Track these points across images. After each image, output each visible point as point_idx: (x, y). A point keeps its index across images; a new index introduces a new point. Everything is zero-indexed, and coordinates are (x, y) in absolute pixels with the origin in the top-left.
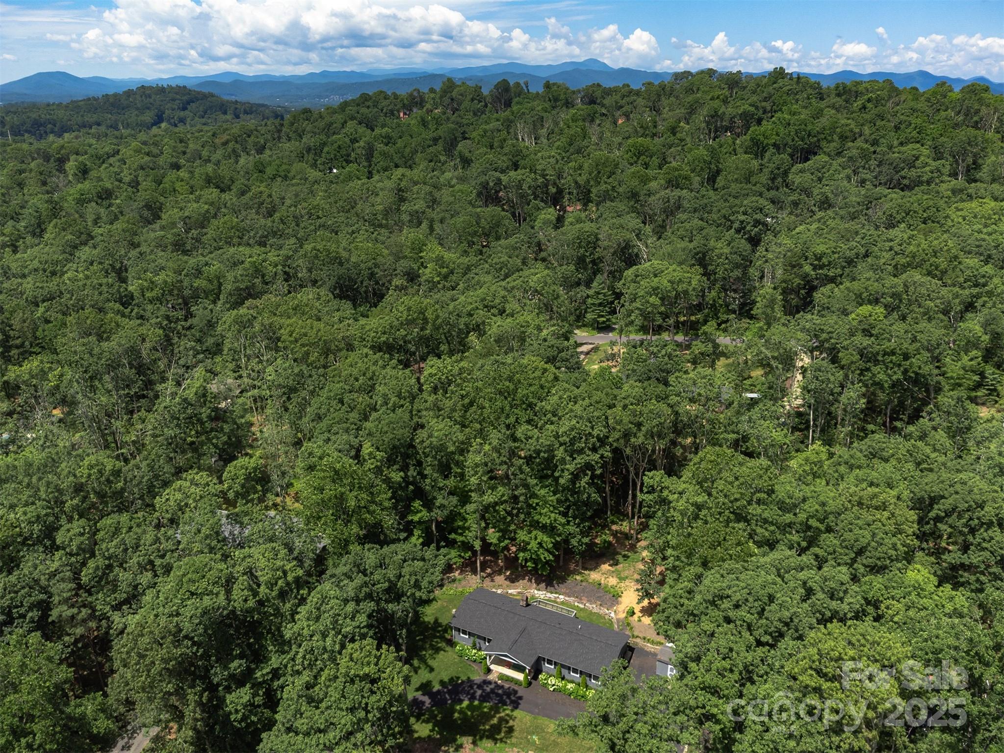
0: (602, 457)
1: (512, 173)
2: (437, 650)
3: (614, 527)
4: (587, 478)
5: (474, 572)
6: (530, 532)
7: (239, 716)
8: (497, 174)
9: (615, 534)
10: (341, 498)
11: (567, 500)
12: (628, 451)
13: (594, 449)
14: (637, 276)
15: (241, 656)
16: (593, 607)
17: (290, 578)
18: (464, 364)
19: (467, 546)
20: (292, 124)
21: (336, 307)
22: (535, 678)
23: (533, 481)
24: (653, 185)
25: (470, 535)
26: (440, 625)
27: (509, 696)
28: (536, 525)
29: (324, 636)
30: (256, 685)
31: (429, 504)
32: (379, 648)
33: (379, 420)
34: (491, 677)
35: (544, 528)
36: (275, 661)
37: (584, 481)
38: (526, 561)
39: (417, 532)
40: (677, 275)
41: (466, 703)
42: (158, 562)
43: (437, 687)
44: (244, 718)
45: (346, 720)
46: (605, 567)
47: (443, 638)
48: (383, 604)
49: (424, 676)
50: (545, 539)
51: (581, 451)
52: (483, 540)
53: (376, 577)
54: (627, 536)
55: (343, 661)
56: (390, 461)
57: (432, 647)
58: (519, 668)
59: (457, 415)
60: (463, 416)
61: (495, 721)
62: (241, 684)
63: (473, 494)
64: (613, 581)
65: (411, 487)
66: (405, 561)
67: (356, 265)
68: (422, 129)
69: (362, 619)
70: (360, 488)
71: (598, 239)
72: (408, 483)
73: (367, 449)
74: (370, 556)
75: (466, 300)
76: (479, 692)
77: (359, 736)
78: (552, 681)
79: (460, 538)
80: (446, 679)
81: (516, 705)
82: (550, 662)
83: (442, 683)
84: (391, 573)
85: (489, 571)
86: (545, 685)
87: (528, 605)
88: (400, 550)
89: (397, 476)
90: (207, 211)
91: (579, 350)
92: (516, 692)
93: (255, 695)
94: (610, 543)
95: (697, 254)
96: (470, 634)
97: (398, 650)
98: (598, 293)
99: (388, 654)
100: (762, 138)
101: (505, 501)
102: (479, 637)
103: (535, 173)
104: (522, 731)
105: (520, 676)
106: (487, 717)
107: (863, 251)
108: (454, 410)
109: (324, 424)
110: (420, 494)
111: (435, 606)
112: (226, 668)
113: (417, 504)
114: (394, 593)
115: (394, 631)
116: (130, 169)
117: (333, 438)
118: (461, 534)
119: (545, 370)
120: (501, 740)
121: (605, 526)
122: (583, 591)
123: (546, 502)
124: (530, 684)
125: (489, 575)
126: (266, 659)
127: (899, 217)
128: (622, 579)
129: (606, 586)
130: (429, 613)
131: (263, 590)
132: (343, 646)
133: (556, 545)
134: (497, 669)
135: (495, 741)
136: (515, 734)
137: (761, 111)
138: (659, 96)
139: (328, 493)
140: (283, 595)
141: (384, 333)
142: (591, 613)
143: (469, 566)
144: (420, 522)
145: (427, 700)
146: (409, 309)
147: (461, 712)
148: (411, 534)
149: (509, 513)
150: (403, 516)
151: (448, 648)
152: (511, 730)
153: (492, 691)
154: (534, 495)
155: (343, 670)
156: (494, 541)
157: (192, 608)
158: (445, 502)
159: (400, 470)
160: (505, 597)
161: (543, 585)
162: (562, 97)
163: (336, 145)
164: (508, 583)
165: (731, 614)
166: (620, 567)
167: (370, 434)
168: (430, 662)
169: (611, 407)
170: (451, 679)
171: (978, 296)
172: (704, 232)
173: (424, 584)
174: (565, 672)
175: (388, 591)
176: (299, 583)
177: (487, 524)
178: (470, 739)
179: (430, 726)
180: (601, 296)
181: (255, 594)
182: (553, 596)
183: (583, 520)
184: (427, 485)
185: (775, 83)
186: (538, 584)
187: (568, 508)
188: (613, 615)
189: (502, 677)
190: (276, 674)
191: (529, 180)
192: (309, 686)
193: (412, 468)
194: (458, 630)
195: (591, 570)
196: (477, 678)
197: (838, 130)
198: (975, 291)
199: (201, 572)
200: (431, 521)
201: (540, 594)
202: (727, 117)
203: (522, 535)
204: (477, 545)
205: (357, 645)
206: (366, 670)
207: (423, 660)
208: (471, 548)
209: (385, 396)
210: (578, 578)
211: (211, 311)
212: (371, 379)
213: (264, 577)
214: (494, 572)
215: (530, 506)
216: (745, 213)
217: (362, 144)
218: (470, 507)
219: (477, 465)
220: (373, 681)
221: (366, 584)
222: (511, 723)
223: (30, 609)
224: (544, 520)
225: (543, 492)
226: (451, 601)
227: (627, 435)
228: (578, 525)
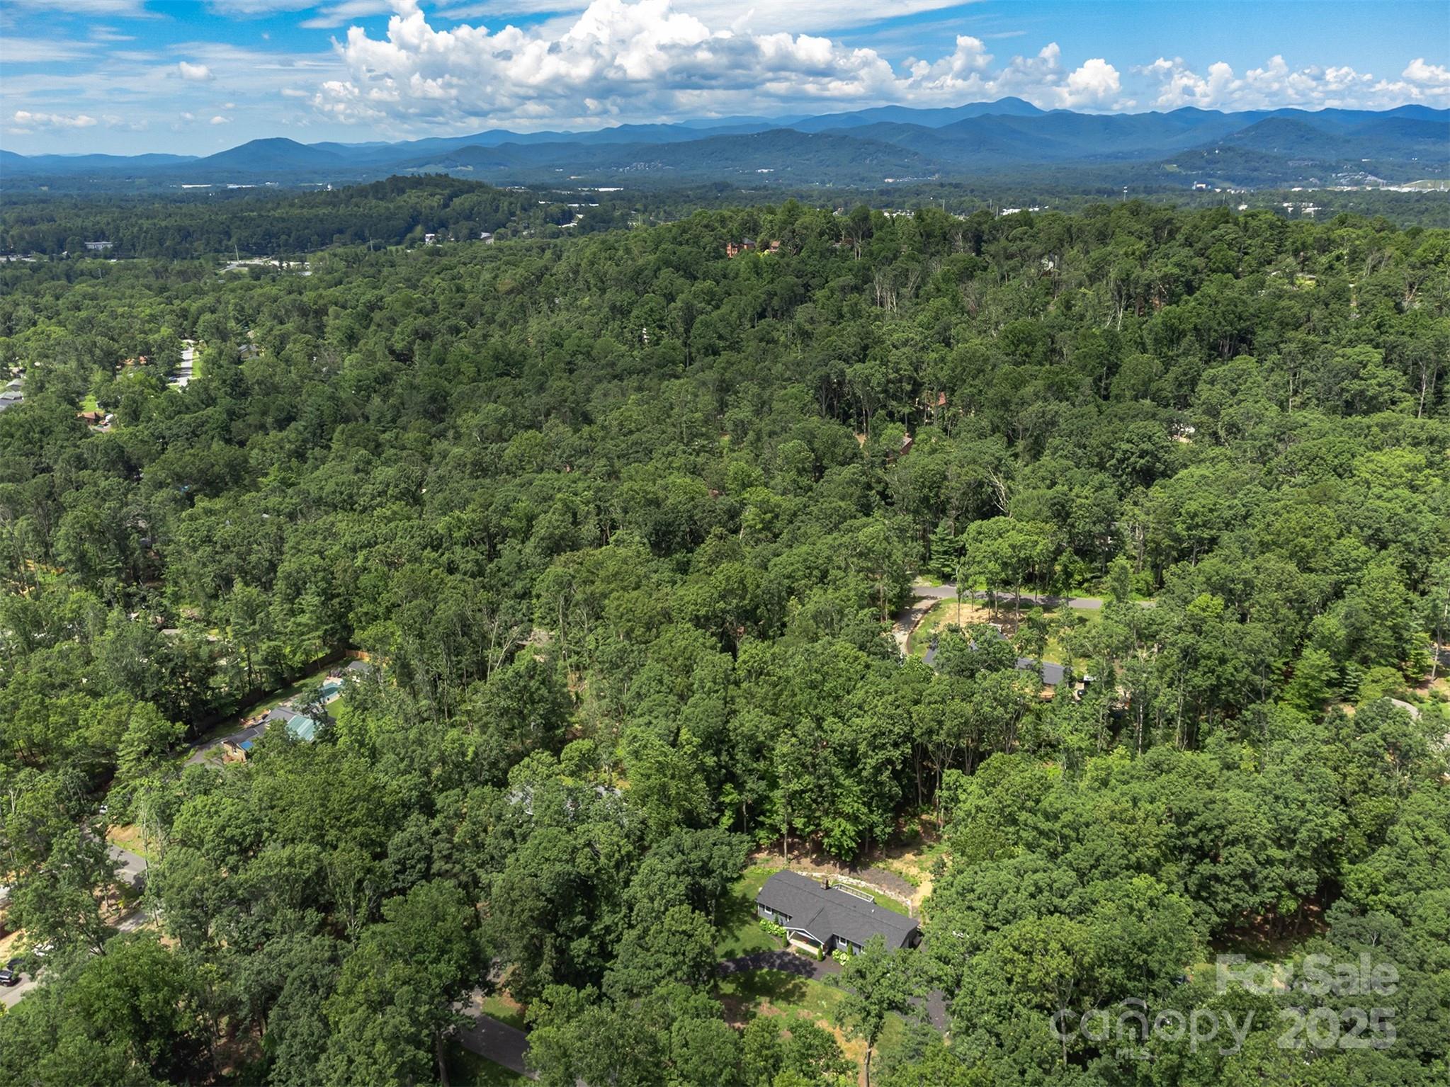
0: (902, 753)
1: (858, 366)
2: (744, 923)
3: (924, 817)
4: (888, 772)
5: (782, 853)
6: (834, 819)
7: (581, 960)
8: (842, 365)
9: (923, 824)
10: (664, 787)
11: (870, 791)
12: (930, 747)
13: (896, 745)
14: (980, 533)
15: (582, 913)
16: (892, 895)
17: (623, 852)
18: (776, 649)
19: (774, 829)
20: (592, 263)
21: (655, 568)
22: (829, 953)
23: (837, 771)
24: (1028, 390)
25: (777, 819)
26: (747, 901)
27: (804, 967)
28: (838, 813)
29: (652, 899)
30: (592, 938)
31: (740, 787)
32: (693, 912)
33: (695, 706)
34: (789, 950)
35: (848, 817)
36: (607, 920)
37: (885, 776)
38: (831, 846)
39: (728, 813)
40: (1020, 539)
41: (765, 970)
42: (517, 831)
43: (740, 955)
44: (584, 962)
45: (669, 962)
46: (909, 856)
47: (749, 912)
48: (697, 878)
49: (729, 944)
50: (849, 827)
51: (883, 746)
52: (790, 824)
53: (693, 857)
54: (934, 826)
55: (667, 920)
56: (704, 747)
57: (739, 920)
58: (815, 944)
59: (768, 704)
60: (775, 705)
61: (790, 986)
62: (581, 935)
63: (781, 782)
64: (914, 871)
65: (724, 771)
66: (715, 844)
67: (674, 508)
68: (753, 278)
69: (682, 888)
70: (680, 778)
71: (945, 478)
72: (721, 767)
73: (684, 735)
74: (687, 837)
75: (789, 559)
76: (778, 962)
77: (679, 974)
78: (844, 957)
79: (768, 821)
80: (749, 949)
81: (810, 974)
82: (843, 940)
83: (745, 951)
84: (704, 855)
85: (796, 853)
86: (837, 961)
87: (828, 888)
88: (712, 834)
89: (710, 761)
90: (505, 414)
91: (917, 606)
92: (811, 964)
93: (593, 945)
94: (917, 833)
95: (1055, 504)
96: (773, 911)
97: (707, 915)
98: (943, 540)
99: (699, 917)
100: (1176, 322)
101: (811, 790)
102: (782, 914)
103: (886, 365)
104: (812, 996)
105: (815, 951)
106: (785, 982)
107: (1243, 511)
108: (765, 699)
109: (645, 704)
110: (732, 777)
111: (743, 883)
112: (570, 921)
113: (728, 787)
114: (706, 871)
115: (706, 901)
116: (402, 333)
117: (654, 721)
118: (769, 817)
119: (857, 658)
120: (794, 1003)
121: (915, 815)
122: (884, 879)
123: (850, 791)
124: (823, 958)
125: (796, 857)
126: (600, 917)
127: (1300, 465)
128: (922, 869)
129: (907, 875)
130: (737, 889)
131: (603, 860)
132: (667, 909)
133: (859, 833)
134: (796, 944)
135: (789, 1003)
136: (808, 998)
137: (1190, 272)
138: (1061, 241)
139: (653, 781)
140: (618, 866)
141: (705, 605)
142: (890, 900)
143: (777, 847)
144: (730, 804)
145: (732, 966)
146: (728, 579)
147: (761, 976)
148: (723, 814)
149: (815, 801)
150: (715, 798)
151: (753, 922)
152: (803, 995)
153: (790, 961)
154: (839, 785)
155: (666, 927)
156: (800, 826)
157: (547, 872)
158: (754, 787)
159: (714, 755)
160: (809, 879)
161: (847, 870)
162: (937, 232)
163: (647, 307)
164: (813, 866)
165: (974, 904)
166: (923, 857)
167: (687, 719)
168: (737, 933)
169: (916, 702)
170: (754, 949)
171: (1348, 582)
172: (1069, 474)
173: (730, 865)
174: (855, 950)
175: (702, 868)
176: (629, 856)
177: (794, 811)
178: (768, 999)
179: (734, 986)
180: (945, 543)
181: (596, 863)
182: (855, 882)
183: (885, 811)
184: (738, 770)
185: (1215, 228)
186: (842, 868)
187: (872, 798)
188: (909, 902)
189: (799, 950)
190: (608, 930)
191: (879, 375)
192: (640, 938)
193: (724, 753)
194: (763, 906)
195: (894, 858)
196: (778, 949)
197: (1277, 314)
198: (1343, 578)
199: (554, 841)
200: (741, 803)
201: (842, 878)
202: (1142, 281)
203: (826, 823)
204: (784, 829)
205: (676, 909)
206: (684, 927)
207: (730, 930)
208: (777, 830)
209: (702, 681)
210: (881, 865)
211: (520, 551)
212: (689, 658)
213: (603, 849)
214: (801, 854)
215: (834, 795)
216: (1129, 441)
217: (679, 304)
218: (777, 794)
219: (784, 755)
220: (690, 936)
221: (684, 862)
222: (804, 989)
223: (419, 861)
224: (848, 810)
225: (847, 782)
226: (757, 880)
227: (930, 732)
228: (882, 815)
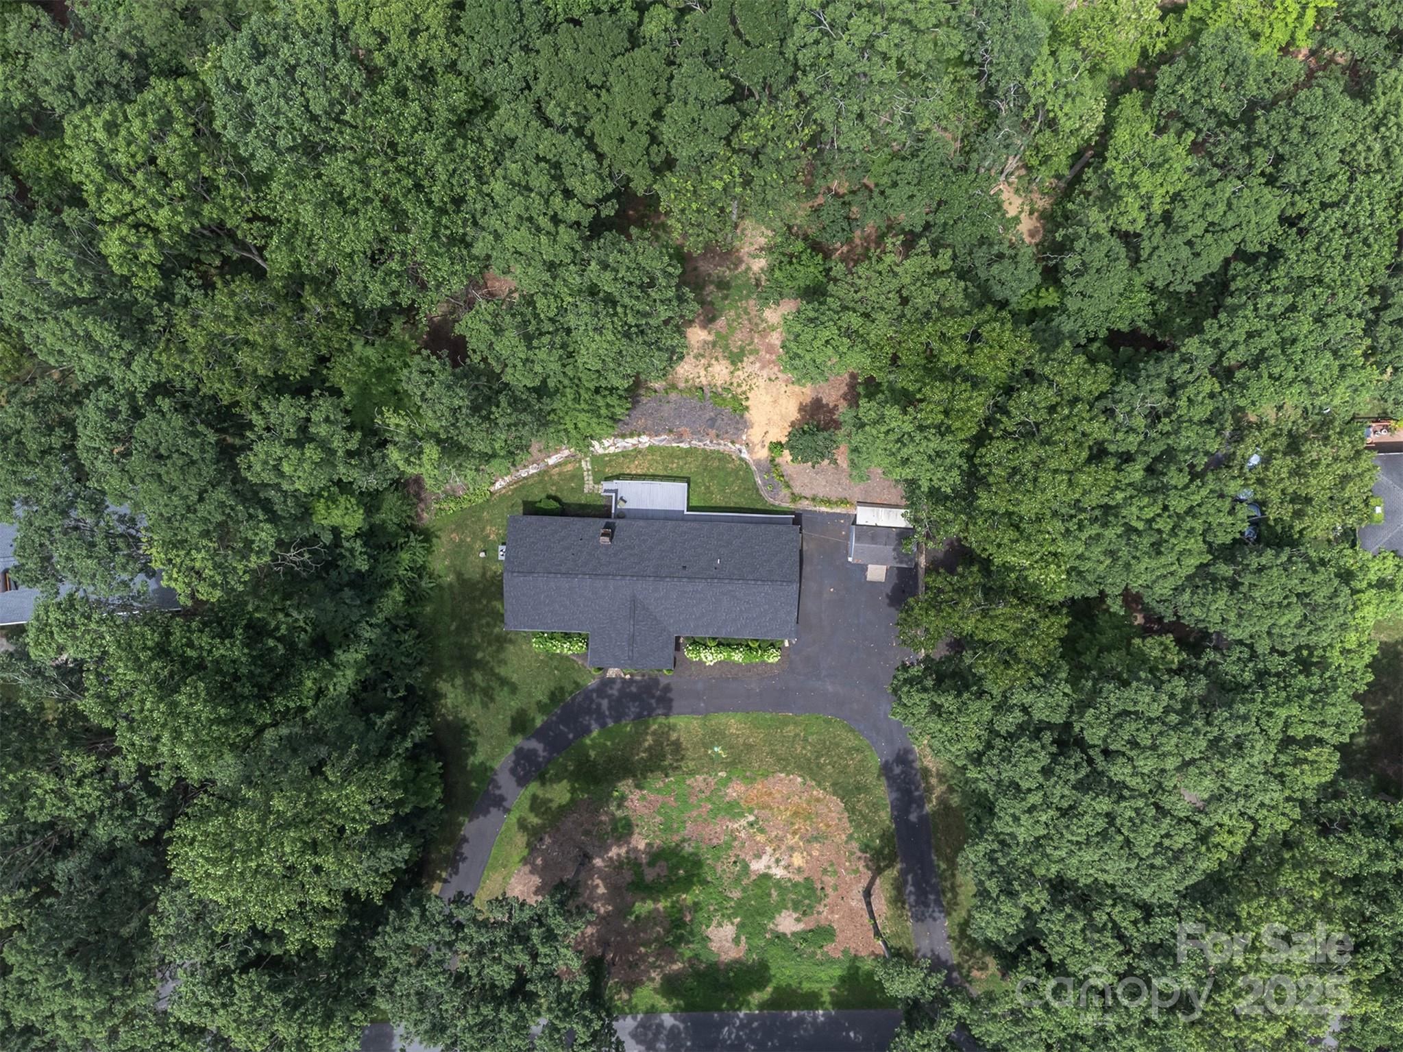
16: (705, 445)
27: (650, 693)
34: (608, 671)
41: (595, 730)
43: (537, 718)
46: (698, 337)
49: (508, 702)
61: (649, 741)
64: (720, 372)
76: (605, 703)
80: (545, 700)
81: (667, 705)
92: (656, 683)
104: (693, 745)
106: (637, 738)
120: (673, 769)
122: (677, 412)
128: (735, 359)
129: (714, 389)
135: (665, 773)
136: (688, 752)
142: (707, 458)
145: (536, 745)
147: (596, 746)
152: (678, 748)
153: (621, 693)
166: (722, 328)
170: (552, 697)
178: (630, 782)
179: (565, 784)
182: (630, 442)
188: (746, 454)
196: (591, 680)
201: (605, 447)
222: (674, 736)
